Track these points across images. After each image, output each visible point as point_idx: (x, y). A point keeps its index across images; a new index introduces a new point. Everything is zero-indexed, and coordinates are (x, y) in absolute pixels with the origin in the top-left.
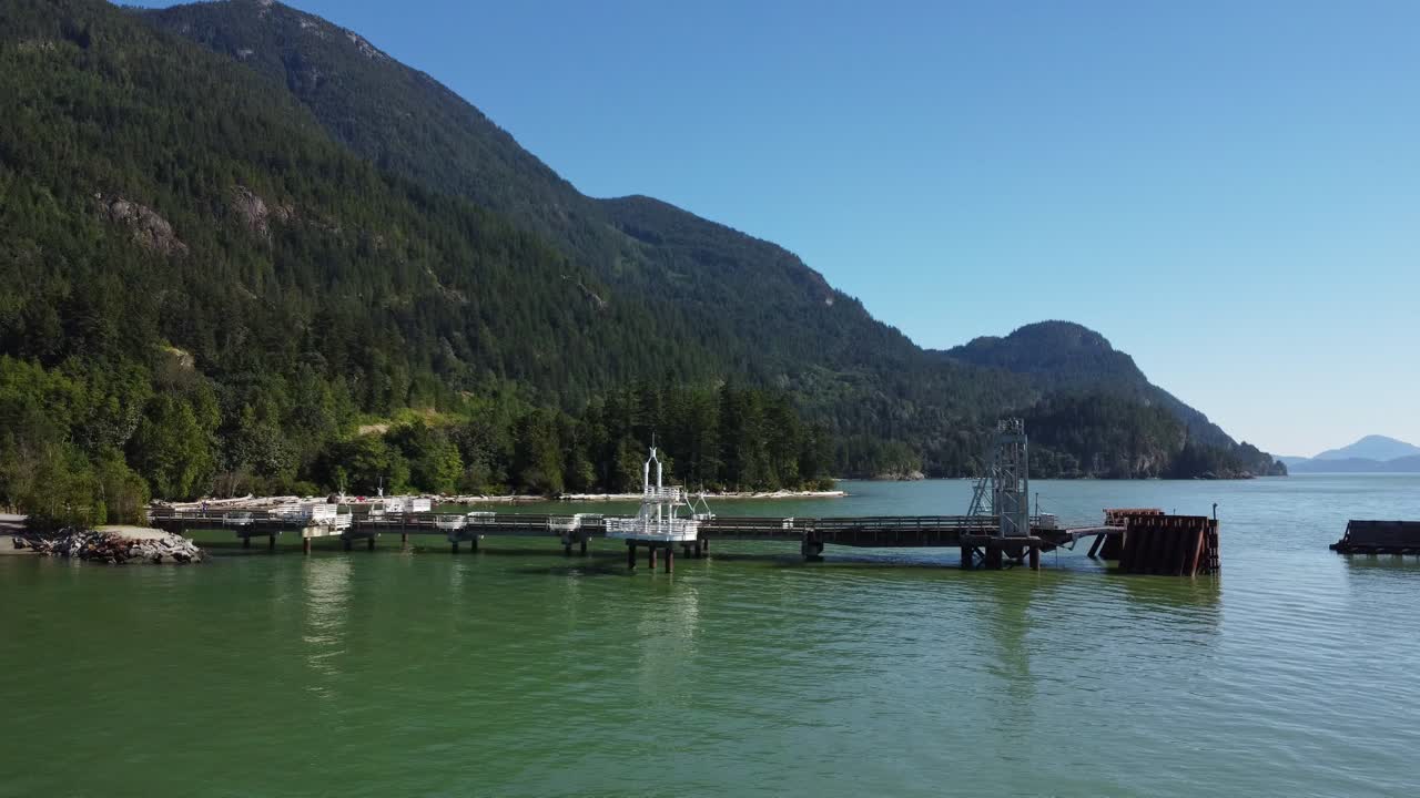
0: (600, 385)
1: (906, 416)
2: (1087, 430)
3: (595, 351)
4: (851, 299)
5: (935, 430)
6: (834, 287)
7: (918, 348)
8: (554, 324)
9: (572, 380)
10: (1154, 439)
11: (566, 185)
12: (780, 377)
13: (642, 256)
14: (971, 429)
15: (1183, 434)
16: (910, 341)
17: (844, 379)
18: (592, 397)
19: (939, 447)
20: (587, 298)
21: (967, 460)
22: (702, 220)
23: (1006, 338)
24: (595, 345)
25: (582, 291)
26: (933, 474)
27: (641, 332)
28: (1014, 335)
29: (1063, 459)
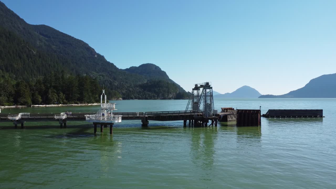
0: (35, 75)
1: (116, 85)
2: (158, 88)
3: (33, 66)
4: (102, 56)
5: (123, 88)
6: (97, 53)
7: (118, 68)
8: (20, 58)
9: (26, 73)
10: (173, 90)
11: (22, 20)
12: (84, 74)
13: (45, 41)
14: (132, 88)
15: (178, 90)
16: (116, 67)
17: (100, 75)
18: (32, 78)
19: (125, 92)
20: (29, 51)
21: (132, 95)
22: (62, 33)
23: (138, 67)
24: (33, 64)
25: (29, 49)
26: (124, 99)
27: (46, 61)
28: (140, 66)
29: (153, 95)
